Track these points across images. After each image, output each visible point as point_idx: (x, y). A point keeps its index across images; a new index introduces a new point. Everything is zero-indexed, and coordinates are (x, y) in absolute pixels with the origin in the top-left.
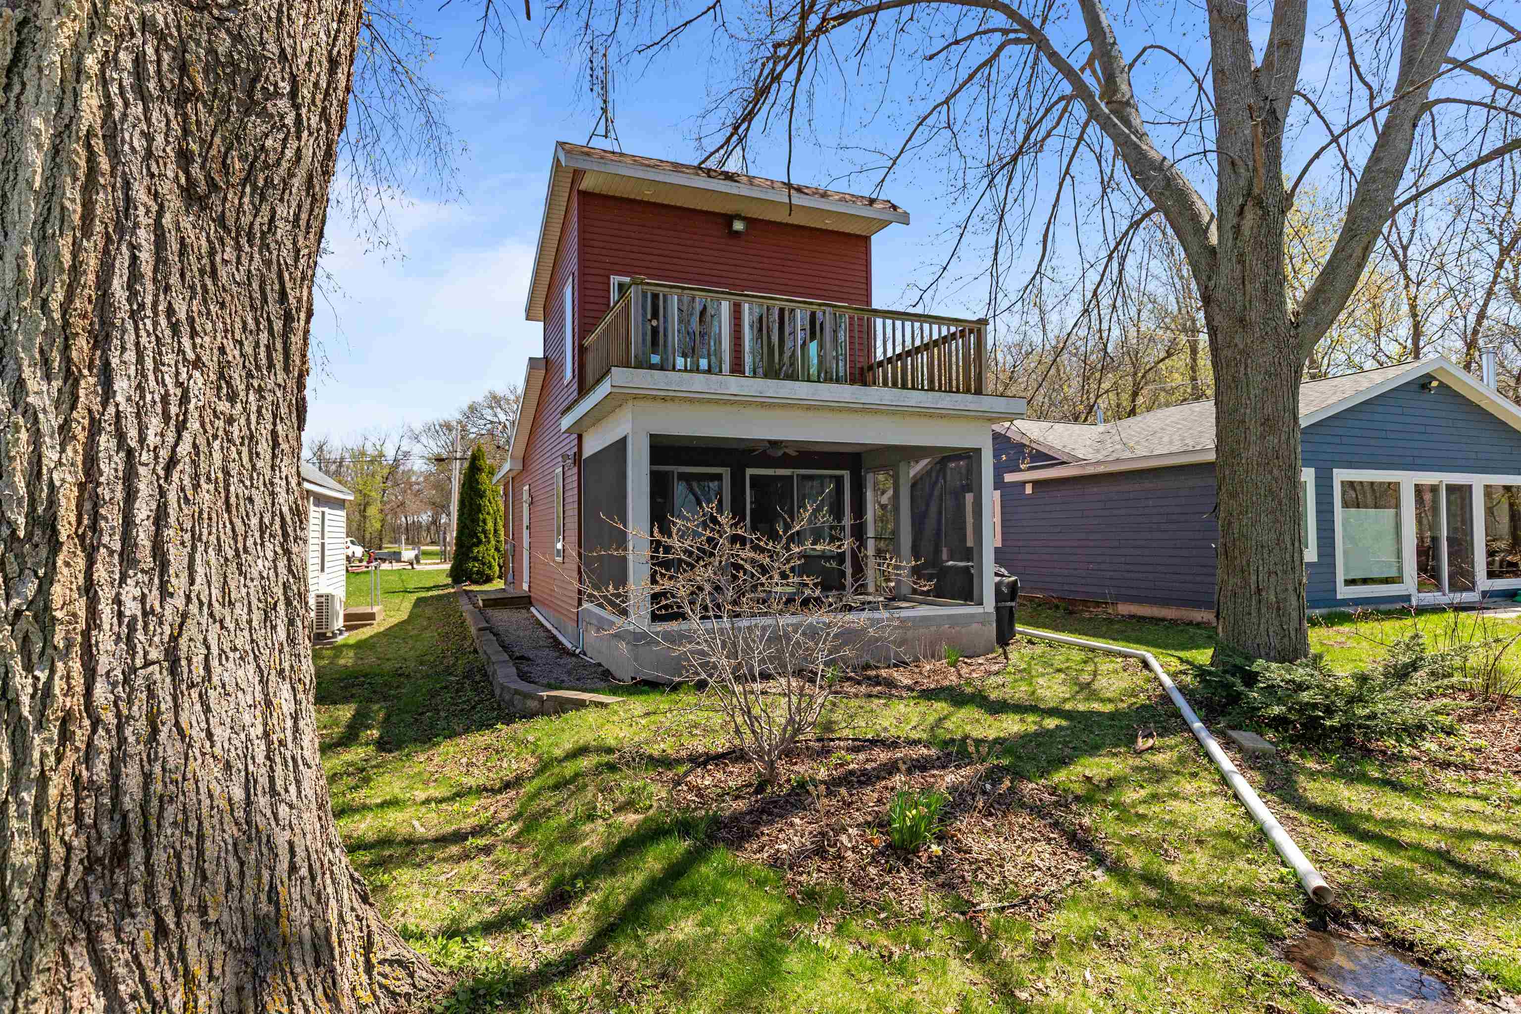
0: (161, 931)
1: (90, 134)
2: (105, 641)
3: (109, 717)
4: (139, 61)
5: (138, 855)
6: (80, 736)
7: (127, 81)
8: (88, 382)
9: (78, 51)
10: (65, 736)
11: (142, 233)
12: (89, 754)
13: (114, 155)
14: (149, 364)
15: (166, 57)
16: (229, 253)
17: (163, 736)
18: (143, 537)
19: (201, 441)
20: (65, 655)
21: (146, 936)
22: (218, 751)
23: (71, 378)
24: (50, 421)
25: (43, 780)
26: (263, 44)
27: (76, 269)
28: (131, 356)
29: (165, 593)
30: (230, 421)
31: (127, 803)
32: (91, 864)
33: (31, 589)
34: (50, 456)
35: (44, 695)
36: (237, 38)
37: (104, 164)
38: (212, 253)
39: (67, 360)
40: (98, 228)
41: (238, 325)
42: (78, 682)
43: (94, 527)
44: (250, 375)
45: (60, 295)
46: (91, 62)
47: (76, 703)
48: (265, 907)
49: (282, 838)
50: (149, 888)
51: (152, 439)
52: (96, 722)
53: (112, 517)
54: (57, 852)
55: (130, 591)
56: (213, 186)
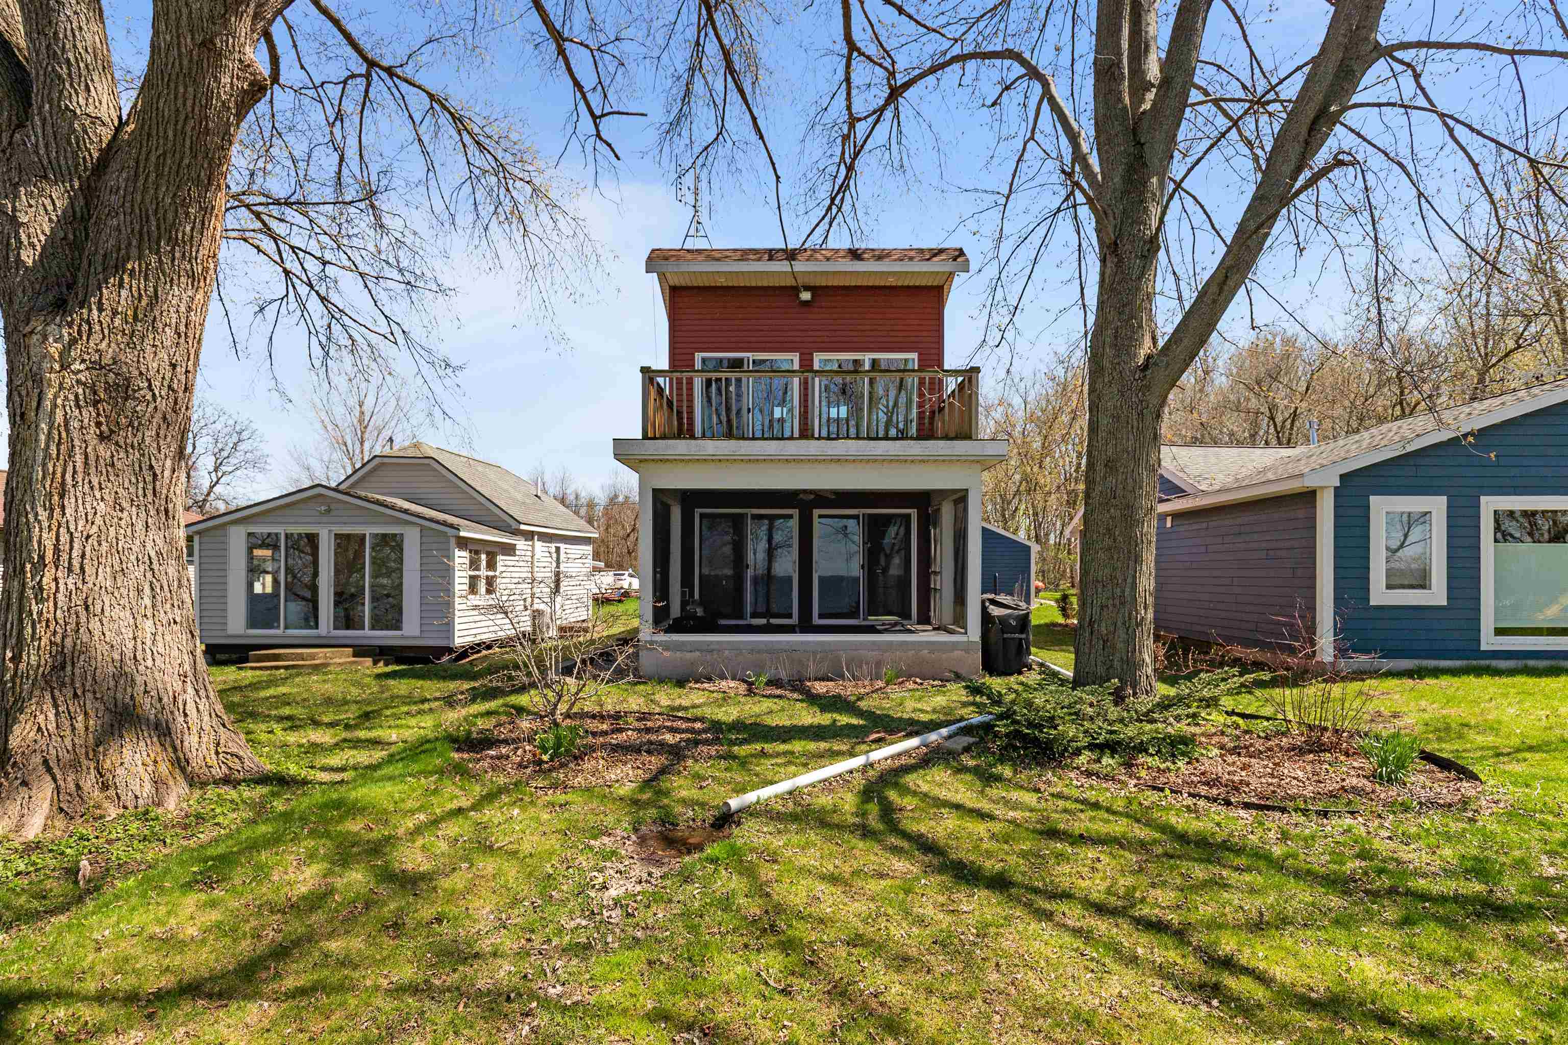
0: (75, 695)
1: (59, 425)
2: (60, 596)
3: (61, 622)
4: (77, 396)
5: (69, 668)
6: (52, 628)
7: (72, 404)
8: (57, 510)
9: (56, 397)
10: (47, 626)
11: (78, 456)
12: (55, 633)
13: (67, 431)
14: (80, 502)
15: (87, 391)
16: (122, 455)
17: (81, 631)
18: (76, 563)
19: (103, 528)
20: (47, 600)
21: (70, 695)
22: (107, 639)
23: (52, 510)
24: (45, 524)
25: (40, 639)
26: (130, 373)
27: (54, 473)
28: (73, 500)
29: (84, 582)
30: (121, 519)
31: (66, 651)
32: (53, 668)
33: (38, 578)
34: (45, 535)
35: (40, 613)
36: (117, 374)
37: (64, 435)
38: (112, 456)
39: (51, 504)
40: (61, 457)
41: (127, 481)
42: (52, 609)
43: (58, 559)
44: (132, 500)
45: (49, 482)
46: (59, 401)
47: (51, 616)
48: (127, 700)
49: (139, 679)
50: (73, 681)
51: (80, 528)
52: (57, 623)
53: (65, 556)
54: (43, 662)
55: (70, 581)
56: (112, 432)
